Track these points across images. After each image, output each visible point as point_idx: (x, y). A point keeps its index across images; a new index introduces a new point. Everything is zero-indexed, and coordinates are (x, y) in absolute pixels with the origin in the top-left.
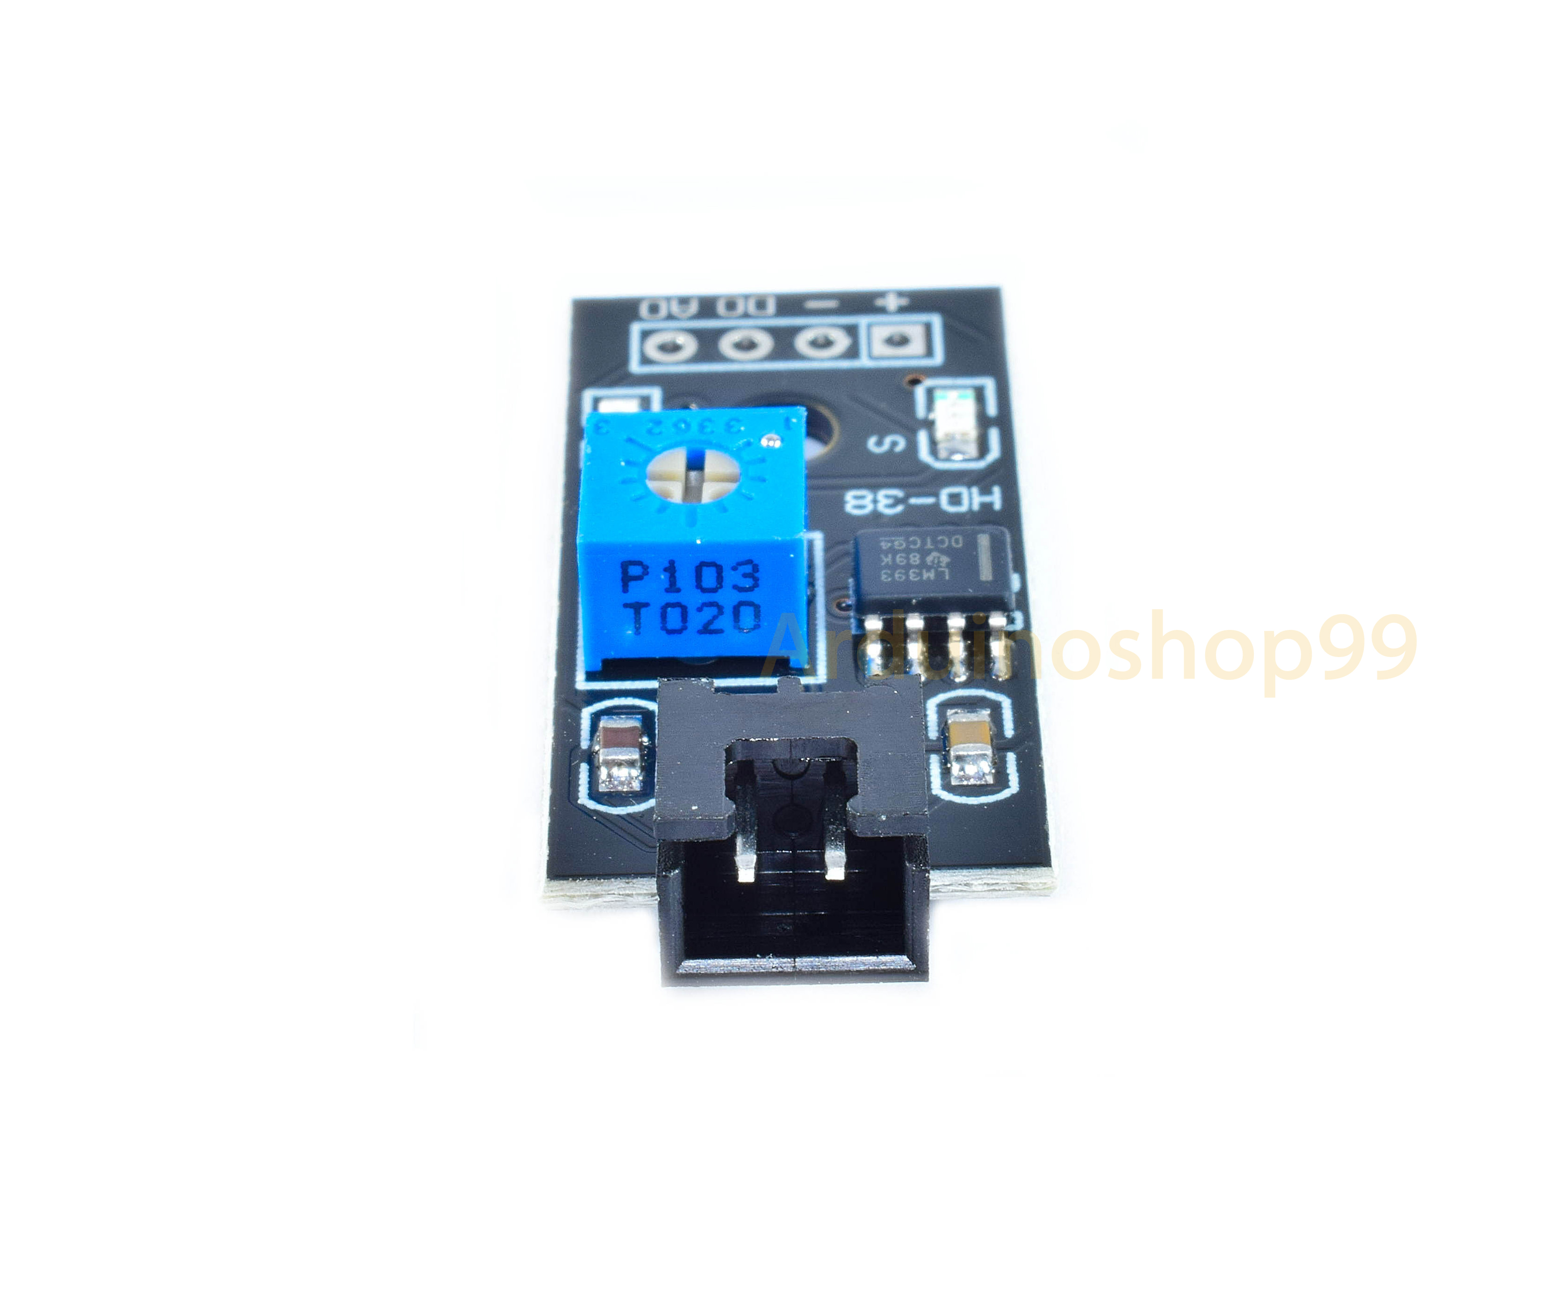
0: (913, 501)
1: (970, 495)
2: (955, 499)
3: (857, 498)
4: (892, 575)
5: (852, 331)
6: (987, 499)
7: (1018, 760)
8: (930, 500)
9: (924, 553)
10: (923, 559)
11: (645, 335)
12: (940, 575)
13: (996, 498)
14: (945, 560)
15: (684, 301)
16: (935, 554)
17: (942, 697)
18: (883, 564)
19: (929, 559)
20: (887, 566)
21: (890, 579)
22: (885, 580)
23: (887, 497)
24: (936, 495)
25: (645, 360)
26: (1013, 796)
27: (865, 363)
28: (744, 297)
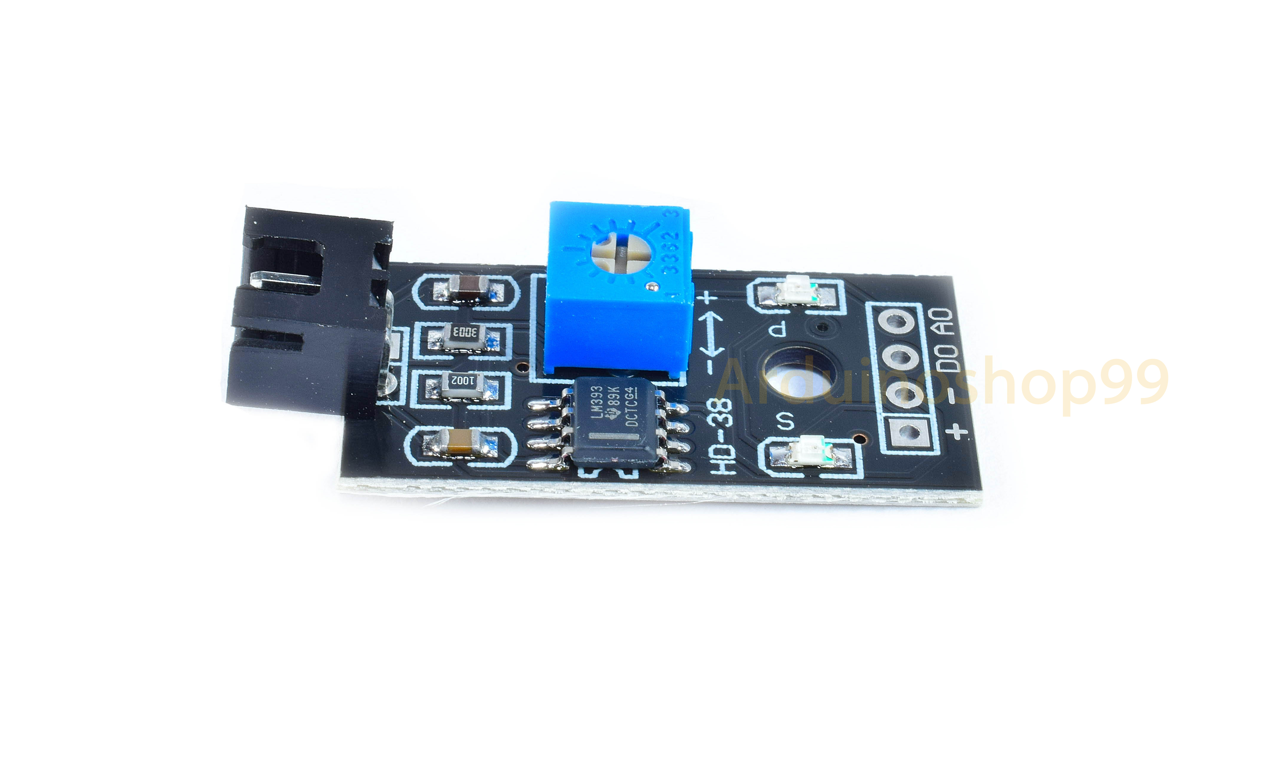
0: (721, 432)
3: (725, 405)
5: (919, 410)
6: (722, 467)
7: (445, 467)
11: (909, 310)
13: (723, 472)
15: (952, 329)
17: (511, 435)
24: (726, 442)
25: (880, 309)
27: (881, 415)
28: (960, 358)
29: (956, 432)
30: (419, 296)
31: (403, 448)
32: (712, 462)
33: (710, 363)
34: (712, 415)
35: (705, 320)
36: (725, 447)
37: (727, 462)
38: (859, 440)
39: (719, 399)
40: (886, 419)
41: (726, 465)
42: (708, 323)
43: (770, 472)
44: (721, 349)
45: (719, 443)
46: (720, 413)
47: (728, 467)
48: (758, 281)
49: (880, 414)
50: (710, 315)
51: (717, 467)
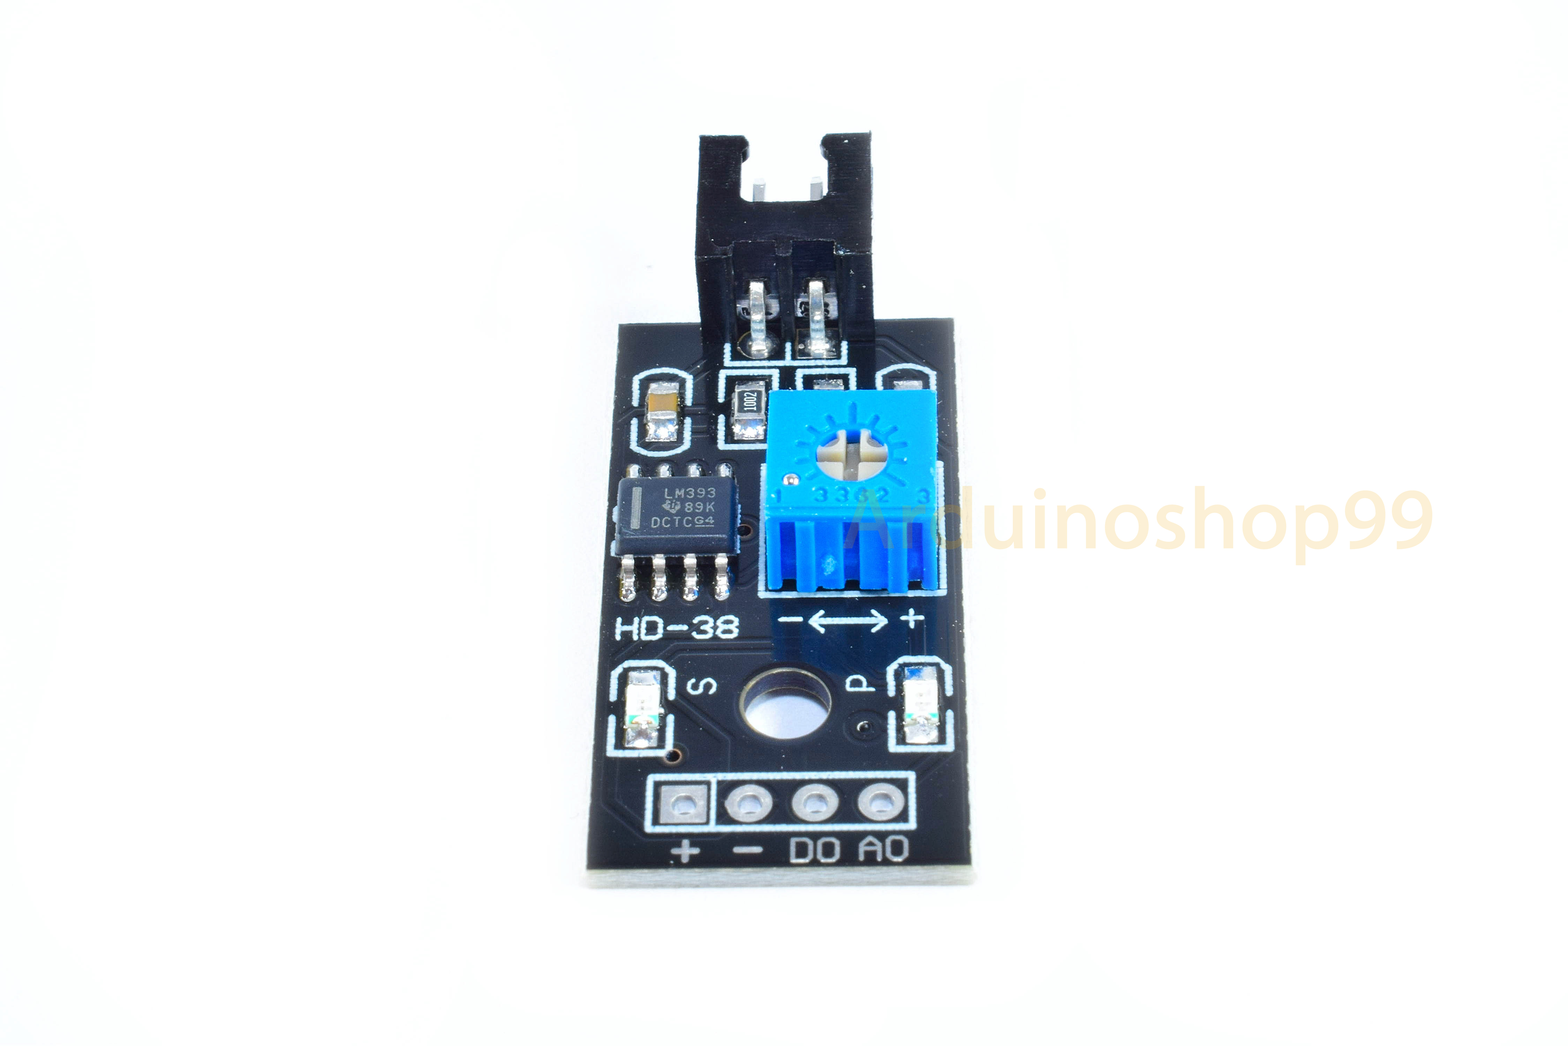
0: (685, 628)
1: (639, 634)
2: (652, 628)
3: (729, 632)
4: (707, 493)
5: (724, 817)
6: (627, 628)
7: (631, 400)
8: (671, 628)
9: (681, 513)
10: (683, 507)
11: (903, 817)
12: (671, 493)
13: (620, 628)
14: (666, 506)
15: (871, 860)
16: (673, 511)
17: (678, 451)
18: (713, 503)
19: (678, 507)
20: (710, 500)
21: (709, 489)
22: (713, 489)
23: (705, 632)
25: (902, 785)
26: (638, 373)
27: (714, 778)
28: (815, 863)
29: (686, 851)
30: (898, 370)
32: (636, 620)
33: (800, 619)
34: (711, 620)
35: (871, 616)
36: (660, 630)
37: (635, 632)
38: (673, 756)
39: (737, 627)
40: (708, 784)
41: (631, 632)
42: (868, 618)
43: (619, 670)
44: (822, 630)
45: (666, 625)
46: (715, 628)
47: (627, 635)
48: (948, 669)
50: (881, 621)
51: (628, 621)
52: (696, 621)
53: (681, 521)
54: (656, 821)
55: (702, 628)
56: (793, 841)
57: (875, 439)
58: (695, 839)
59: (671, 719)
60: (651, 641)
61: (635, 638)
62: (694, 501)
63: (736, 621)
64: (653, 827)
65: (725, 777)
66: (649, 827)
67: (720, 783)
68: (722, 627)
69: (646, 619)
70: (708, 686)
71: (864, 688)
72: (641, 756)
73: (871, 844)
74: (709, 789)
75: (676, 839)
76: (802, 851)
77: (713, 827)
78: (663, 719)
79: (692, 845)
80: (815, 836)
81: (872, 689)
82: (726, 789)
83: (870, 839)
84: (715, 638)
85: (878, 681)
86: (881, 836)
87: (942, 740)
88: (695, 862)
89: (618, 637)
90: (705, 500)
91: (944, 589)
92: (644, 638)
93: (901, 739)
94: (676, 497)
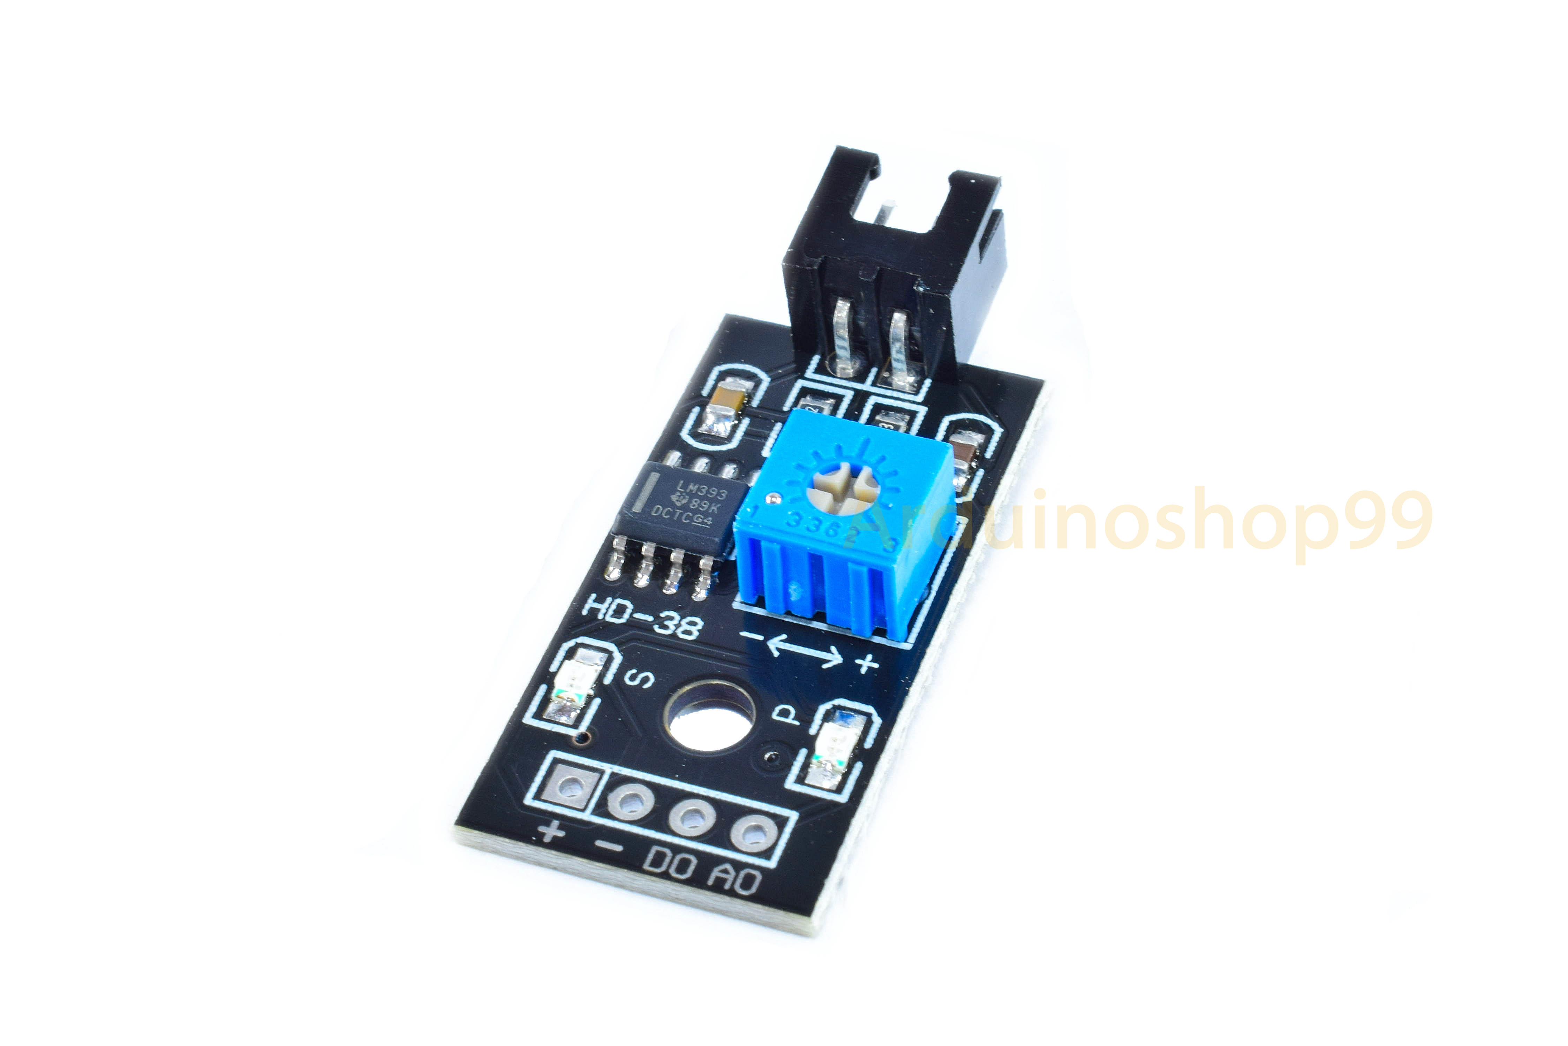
0: (650, 619)
1: (605, 614)
2: (619, 611)
3: (689, 633)
4: (719, 494)
5: (602, 809)
6: (597, 605)
7: (702, 389)
8: (637, 616)
9: (685, 508)
10: (690, 502)
11: (767, 854)
12: (685, 486)
13: (590, 603)
14: (674, 498)
15: (718, 888)
16: (678, 504)
17: (723, 448)
18: (719, 505)
19: (685, 501)
20: (719, 502)
21: (722, 491)
22: (725, 491)
23: (666, 627)
25: (781, 822)
26: (720, 365)
27: (609, 768)
28: (665, 876)
29: (552, 831)
30: (971, 420)
31: (744, 363)
32: (609, 600)
33: (761, 638)
34: (677, 618)
35: (829, 651)
36: (626, 616)
37: (603, 611)
38: (583, 738)
39: (699, 631)
40: (602, 772)
41: (598, 610)
42: (825, 653)
43: (571, 643)
44: (776, 654)
45: (634, 611)
46: (678, 626)
47: (594, 612)
48: (877, 721)
49: (611, 768)
50: (836, 659)
51: (600, 600)
52: (662, 615)
53: (681, 514)
54: (537, 797)
55: (666, 623)
56: (655, 849)
57: (874, 480)
58: (566, 822)
59: (597, 702)
60: (613, 623)
61: (600, 616)
62: (702, 498)
63: (700, 623)
64: (532, 800)
65: (620, 771)
66: (529, 800)
67: (613, 775)
68: (685, 626)
69: (619, 601)
70: (645, 680)
71: (790, 720)
72: (553, 730)
73: (725, 871)
74: (600, 779)
75: (547, 817)
76: (659, 860)
77: (587, 816)
78: (590, 699)
79: (560, 828)
80: (676, 849)
81: (797, 723)
82: (617, 781)
83: (728, 866)
84: (674, 635)
85: (806, 718)
86: (738, 866)
87: (839, 790)
88: (556, 845)
89: (585, 612)
90: (713, 501)
91: (910, 643)
92: (609, 619)
93: (800, 780)
94: (688, 491)
